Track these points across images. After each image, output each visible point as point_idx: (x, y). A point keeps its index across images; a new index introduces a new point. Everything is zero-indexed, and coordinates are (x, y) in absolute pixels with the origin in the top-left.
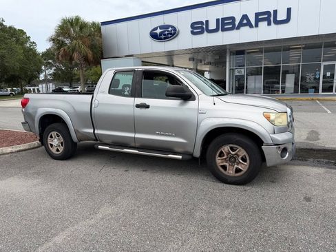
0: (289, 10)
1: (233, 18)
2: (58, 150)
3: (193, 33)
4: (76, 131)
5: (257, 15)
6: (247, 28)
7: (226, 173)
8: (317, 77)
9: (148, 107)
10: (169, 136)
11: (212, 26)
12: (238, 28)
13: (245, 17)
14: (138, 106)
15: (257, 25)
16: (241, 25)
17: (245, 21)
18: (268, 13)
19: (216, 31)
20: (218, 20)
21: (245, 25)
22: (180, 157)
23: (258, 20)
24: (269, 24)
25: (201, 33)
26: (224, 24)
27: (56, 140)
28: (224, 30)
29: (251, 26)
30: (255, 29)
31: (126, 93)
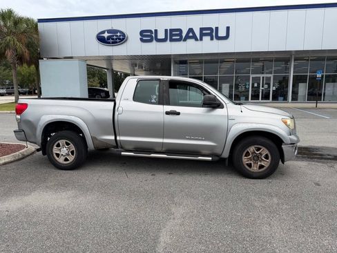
0: (228, 28)
1: (180, 31)
2: (66, 160)
3: (142, 40)
4: (93, 139)
5: (202, 29)
7: (251, 170)
8: (247, 87)
9: (178, 114)
10: (200, 140)
11: (161, 35)
12: (185, 40)
13: (191, 30)
14: (167, 113)
15: (201, 39)
16: (187, 37)
17: (191, 34)
18: (211, 29)
19: (164, 40)
20: (166, 30)
21: (191, 38)
22: (211, 158)
23: (202, 35)
24: (212, 39)
25: (151, 41)
26: (172, 35)
27: (65, 149)
28: (172, 40)
29: (196, 39)
30: (199, 42)
31: (153, 101)
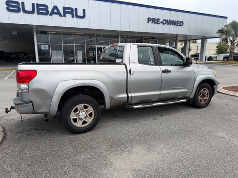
0: (84, 10)
1: (47, 7)
3: (8, 9)
6: (57, 16)
11: (28, 8)
12: (51, 15)
13: (55, 7)
17: (55, 11)
20: (33, 4)
21: (56, 13)
24: (73, 17)
28: (39, 13)
29: (61, 15)
30: (63, 18)
